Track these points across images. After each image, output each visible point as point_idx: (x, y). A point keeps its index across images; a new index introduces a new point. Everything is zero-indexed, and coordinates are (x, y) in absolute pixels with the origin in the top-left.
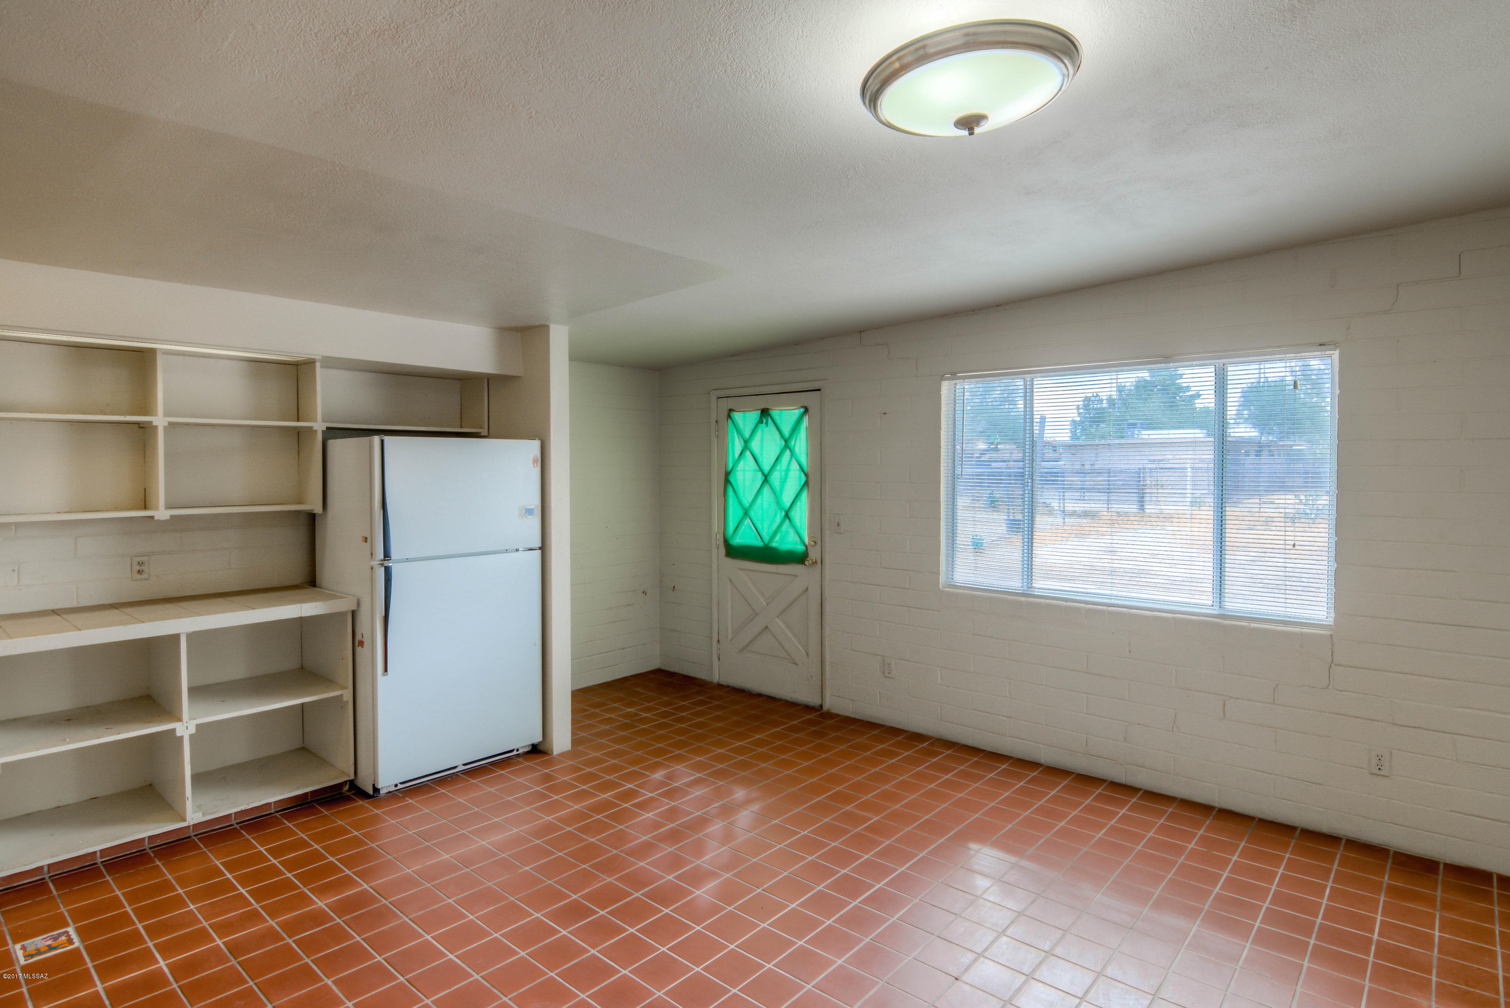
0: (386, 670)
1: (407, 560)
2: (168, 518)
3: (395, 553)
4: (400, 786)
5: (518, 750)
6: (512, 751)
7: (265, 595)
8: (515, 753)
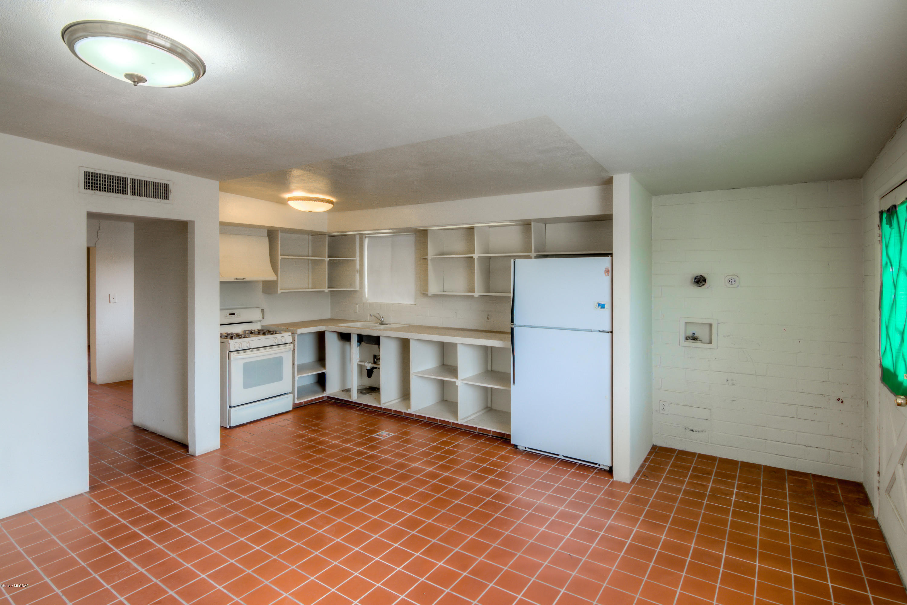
0: (514, 383)
1: (532, 327)
2: (478, 296)
3: (516, 321)
4: (527, 449)
5: (599, 465)
6: (596, 464)
7: (484, 334)
8: (597, 466)
